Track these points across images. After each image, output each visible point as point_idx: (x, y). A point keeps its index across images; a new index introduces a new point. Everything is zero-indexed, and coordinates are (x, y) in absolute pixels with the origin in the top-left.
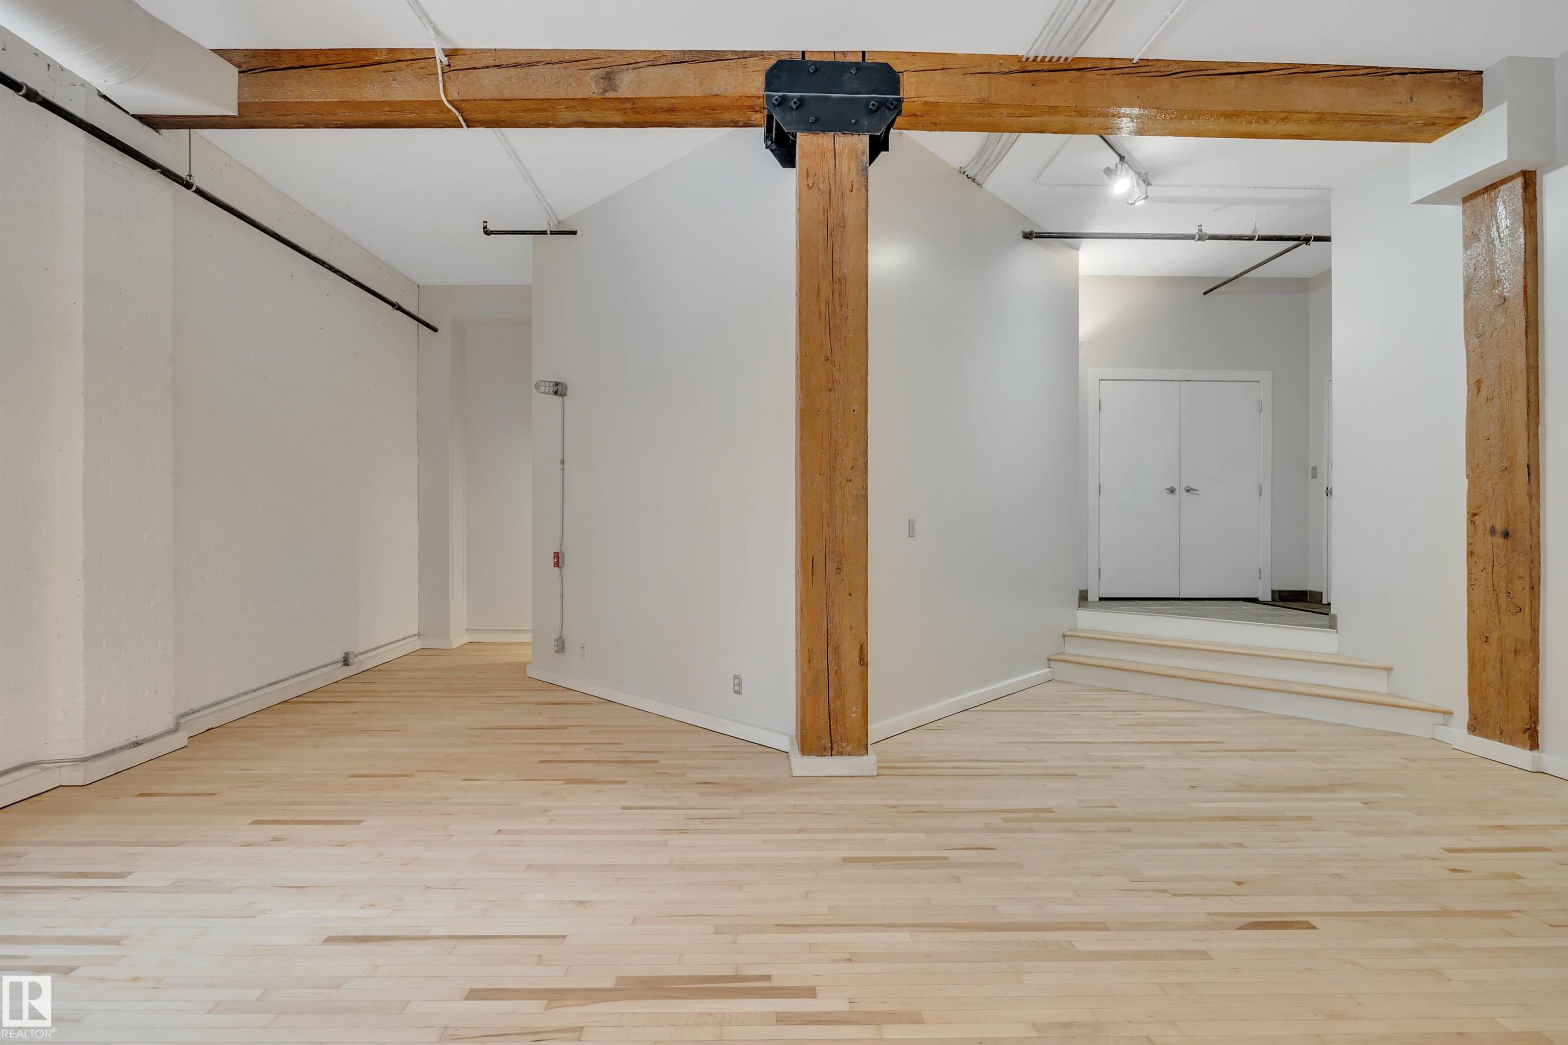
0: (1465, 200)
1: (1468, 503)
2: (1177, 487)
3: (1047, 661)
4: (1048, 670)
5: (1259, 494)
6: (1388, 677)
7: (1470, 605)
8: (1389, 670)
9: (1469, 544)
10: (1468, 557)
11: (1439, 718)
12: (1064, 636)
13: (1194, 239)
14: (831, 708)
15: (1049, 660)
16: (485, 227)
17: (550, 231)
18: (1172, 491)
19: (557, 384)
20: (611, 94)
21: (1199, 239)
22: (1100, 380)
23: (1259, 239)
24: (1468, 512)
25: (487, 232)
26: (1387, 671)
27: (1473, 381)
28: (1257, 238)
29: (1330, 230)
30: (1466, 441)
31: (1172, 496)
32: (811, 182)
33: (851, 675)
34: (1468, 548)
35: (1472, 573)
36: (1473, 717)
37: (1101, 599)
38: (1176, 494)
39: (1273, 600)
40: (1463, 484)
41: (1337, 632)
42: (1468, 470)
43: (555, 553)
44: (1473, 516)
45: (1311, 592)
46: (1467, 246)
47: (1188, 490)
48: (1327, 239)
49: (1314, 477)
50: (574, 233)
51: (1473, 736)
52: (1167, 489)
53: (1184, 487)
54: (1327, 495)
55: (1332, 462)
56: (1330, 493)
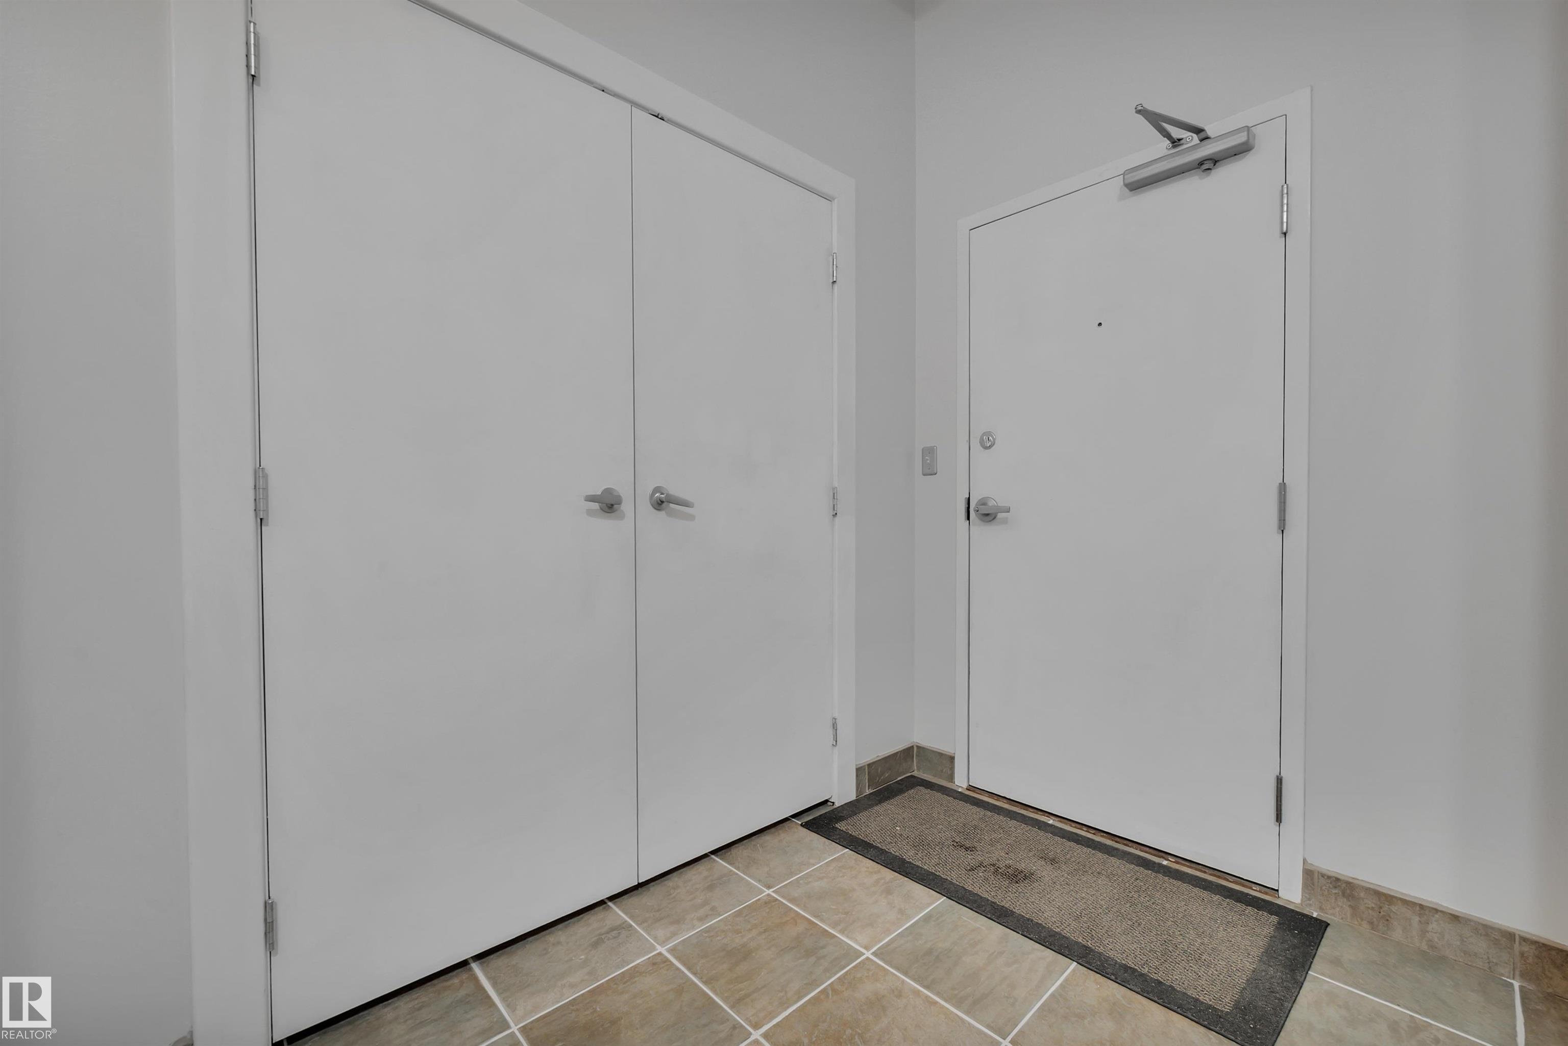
2: (625, 492)
5: (832, 513)
18: (608, 504)
38: (620, 517)
49: (929, 471)
52: (591, 499)
53: (650, 491)
54: (968, 518)
55: (988, 434)
56: (982, 513)
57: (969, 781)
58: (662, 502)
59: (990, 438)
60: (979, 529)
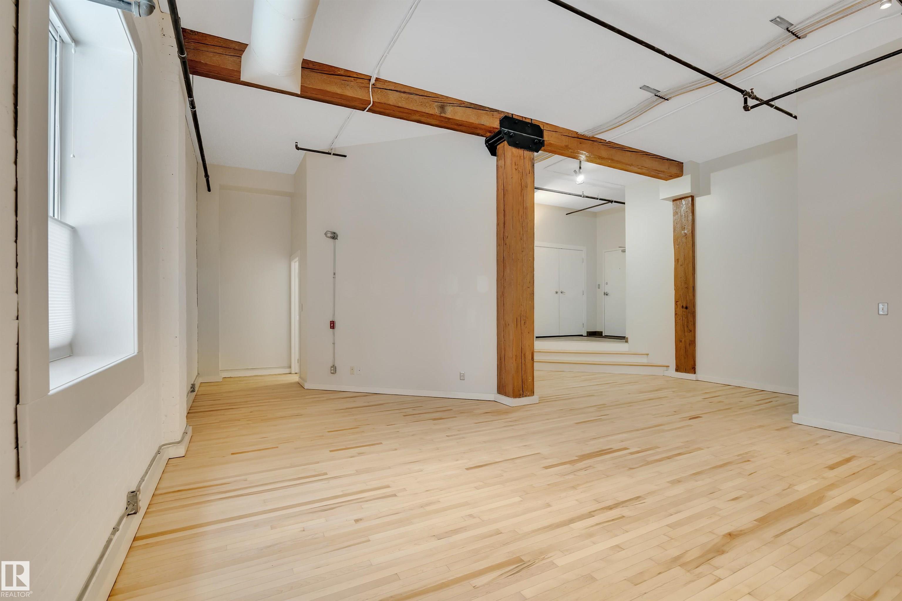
0: (674, 201)
1: (675, 298)
2: (558, 291)
5: (583, 294)
6: (647, 357)
8: (648, 355)
9: (675, 311)
11: (665, 368)
13: (581, 196)
14: (523, 378)
16: (296, 146)
17: (333, 154)
18: (557, 293)
19: (334, 233)
20: (443, 115)
21: (583, 197)
23: (600, 200)
24: (675, 301)
25: (298, 148)
27: (676, 259)
28: (599, 199)
29: (625, 201)
31: (556, 295)
32: (516, 167)
33: (529, 365)
34: (675, 312)
36: (677, 367)
39: (587, 335)
41: (628, 343)
43: (331, 321)
44: (676, 302)
45: (598, 332)
46: (674, 216)
47: (562, 292)
48: (624, 203)
49: (599, 288)
50: (345, 156)
51: (678, 373)
52: (555, 292)
54: (604, 295)
55: (607, 283)
56: (606, 294)
57: (605, 334)
60: (606, 297)
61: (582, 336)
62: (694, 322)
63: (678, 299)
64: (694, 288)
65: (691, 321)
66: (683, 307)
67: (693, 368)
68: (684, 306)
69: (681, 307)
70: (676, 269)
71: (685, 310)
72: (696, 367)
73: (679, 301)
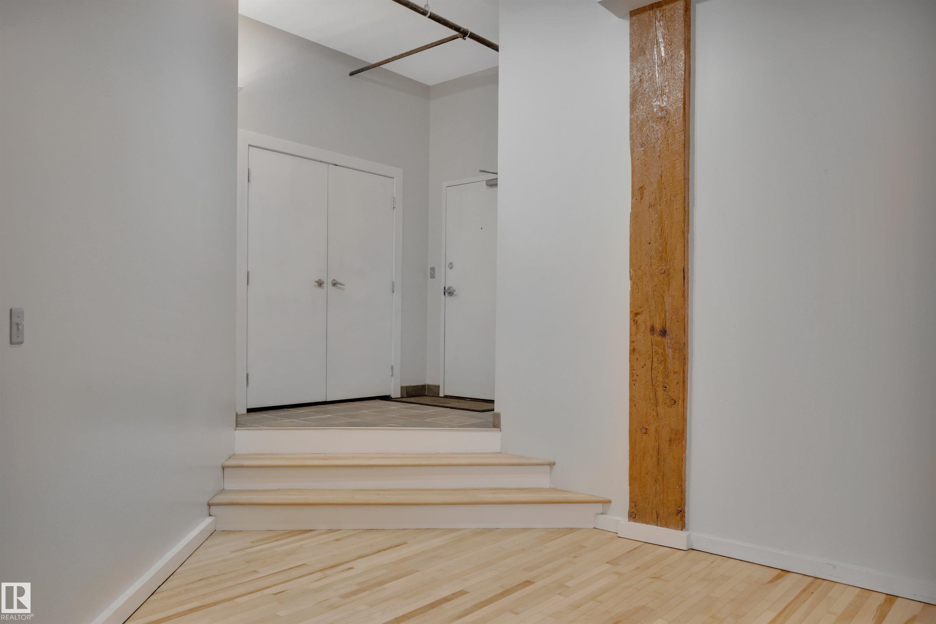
0: (633, 13)
1: (631, 304)
2: (324, 280)
3: (207, 507)
4: (209, 520)
5: (392, 291)
6: (551, 472)
7: (632, 400)
8: (552, 465)
9: (632, 342)
10: (630, 354)
11: (599, 508)
12: (223, 469)
15: (209, 505)
18: (320, 284)
22: (249, 145)
24: (631, 312)
26: (550, 466)
29: (498, 43)
30: (631, 244)
31: (319, 290)
34: (630, 346)
35: (634, 369)
36: (633, 505)
37: (250, 411)
38: (323, 288)
39: (402, 396)
40: (626, 285)
41: (501, 430)
42: (632, 271)
44: (635, 315)
45: (428, 386)
48: (496, 48)
49: (433, 276)
51: (634, 523)
52: (316, 282)
53: (332, 280)
54: (445, 295)
55: (451, 263)
56: (449, 292)
57: (444, 393)
58: (335, 284)
59: (452, 265)
60: (448, 298)
61: (386, 398)
62: (684, 377)
63: (641, 307)
64: (685, 273)
65: (675, 373)
66: (652, 329)
67: (681, 511)
68: (658, 327)
69: (648, 329)
70: (635, 217)
71: (659, 338)
72: (686, 509)
73: (643, 312)
